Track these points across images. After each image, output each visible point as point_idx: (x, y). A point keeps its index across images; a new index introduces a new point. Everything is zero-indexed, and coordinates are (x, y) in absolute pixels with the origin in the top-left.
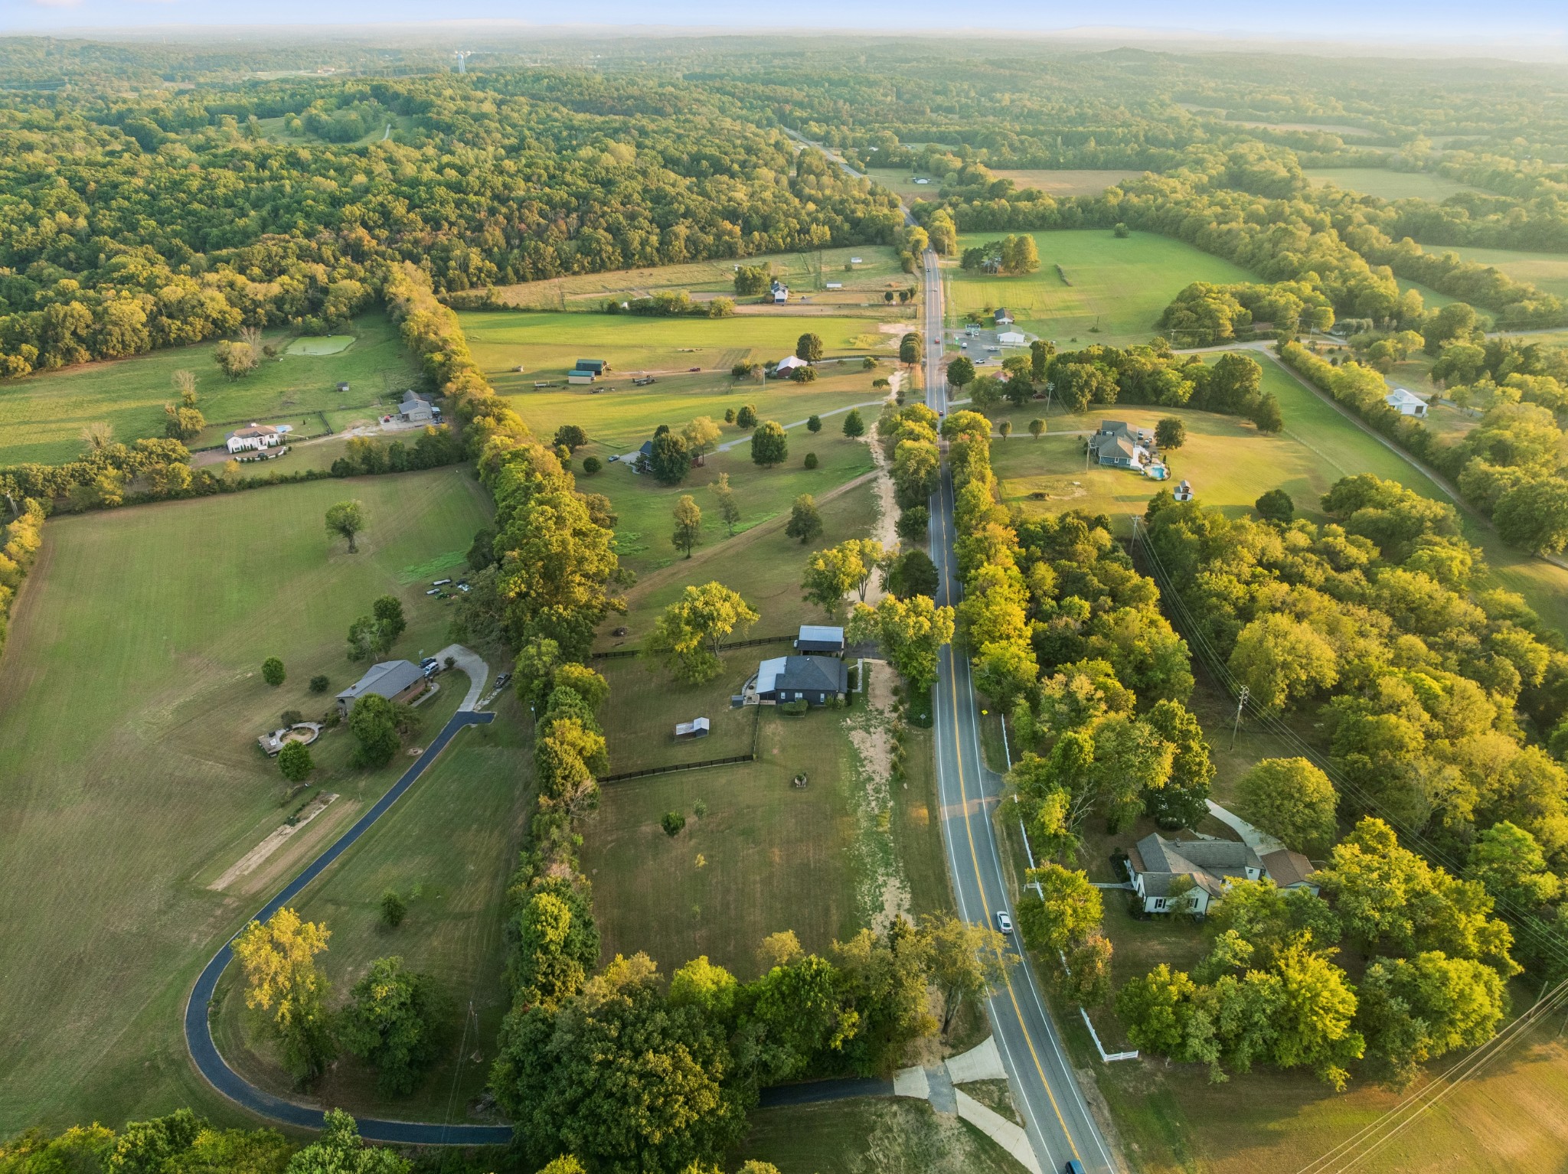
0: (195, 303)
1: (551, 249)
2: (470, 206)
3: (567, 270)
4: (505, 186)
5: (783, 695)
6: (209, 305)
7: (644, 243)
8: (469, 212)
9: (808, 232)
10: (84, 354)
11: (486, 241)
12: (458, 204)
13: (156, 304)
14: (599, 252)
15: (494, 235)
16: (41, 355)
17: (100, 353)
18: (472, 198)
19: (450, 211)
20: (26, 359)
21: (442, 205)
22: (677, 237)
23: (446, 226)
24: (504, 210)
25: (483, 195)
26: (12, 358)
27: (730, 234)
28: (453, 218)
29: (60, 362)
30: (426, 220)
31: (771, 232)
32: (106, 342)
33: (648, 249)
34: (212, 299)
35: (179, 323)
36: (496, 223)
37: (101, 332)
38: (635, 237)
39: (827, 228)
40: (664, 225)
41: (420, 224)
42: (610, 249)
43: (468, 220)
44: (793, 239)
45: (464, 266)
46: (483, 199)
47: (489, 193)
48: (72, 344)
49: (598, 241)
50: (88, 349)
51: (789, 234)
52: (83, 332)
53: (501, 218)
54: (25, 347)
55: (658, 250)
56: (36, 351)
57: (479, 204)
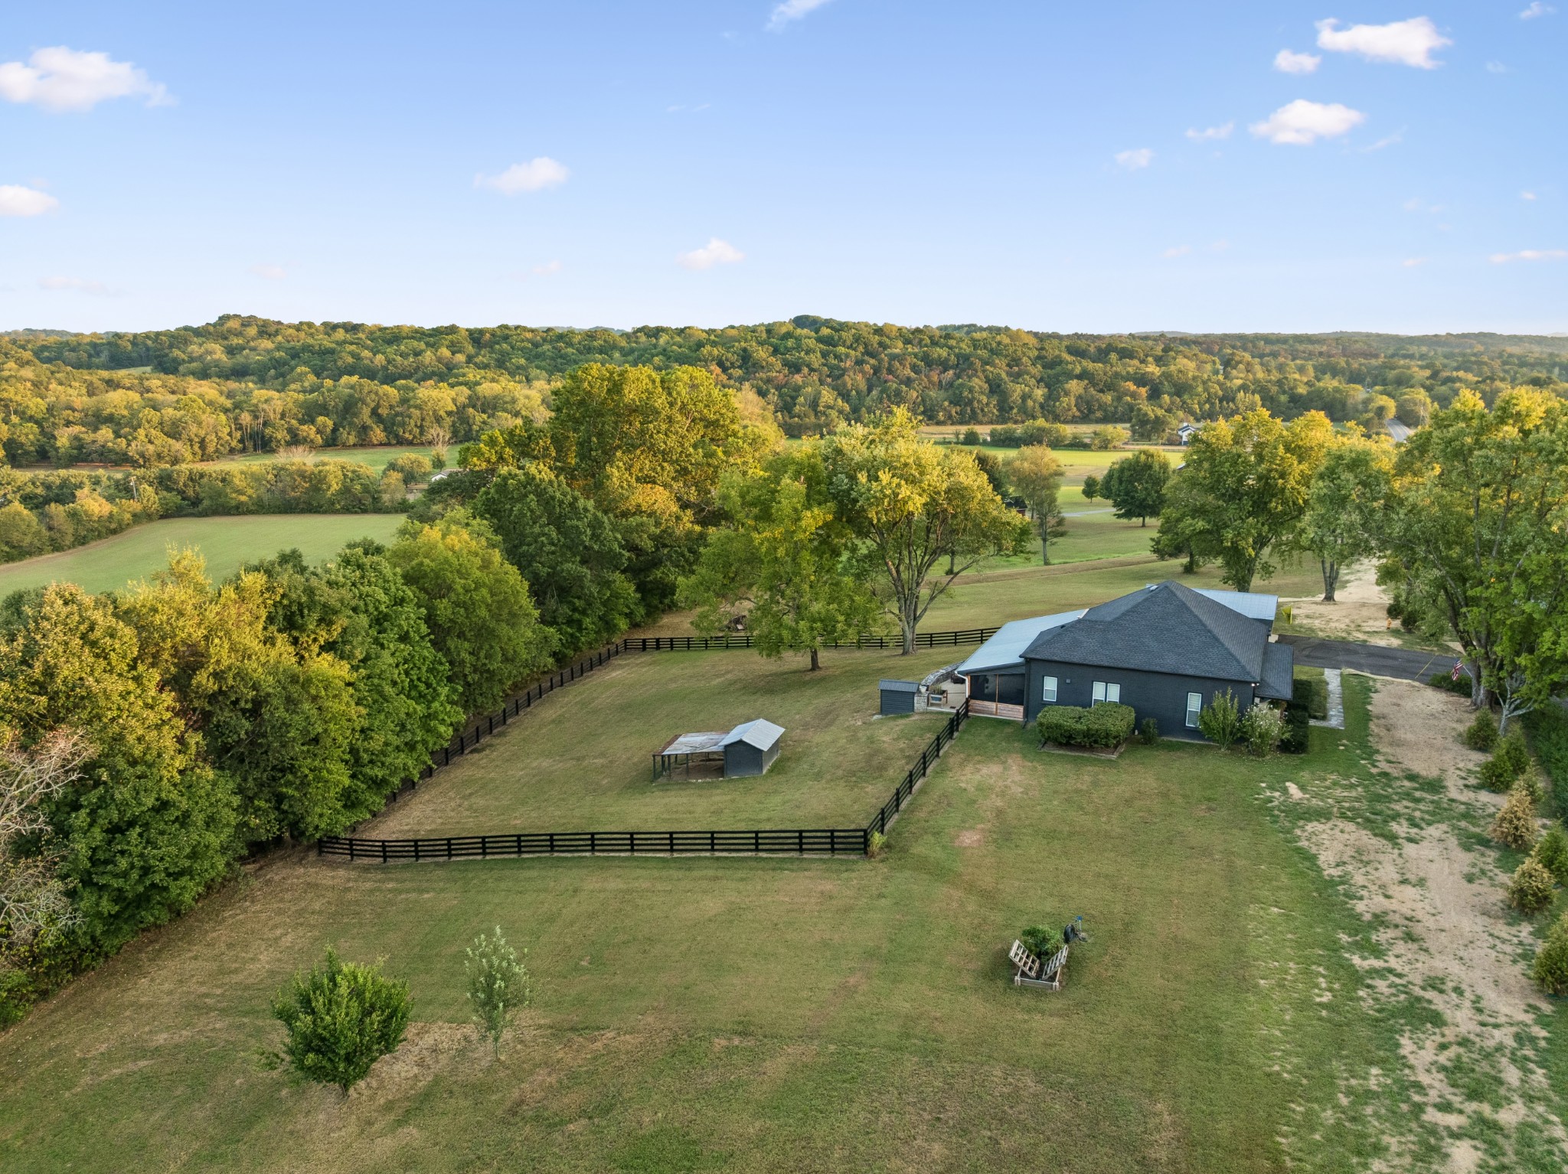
0: (508, 399)
1: (915, 394)
2: (836, 356)
3: (930, 418)
4: (880, 344)
5: (1051, 684)
6: (522, 401)
7: (1025, 397)
8: (833, 361)
9: (1233, 400)
10: (378, 434)
11: (845, 385)
12: (824, 355)
13: (470, 398)
14: (970, 402)
15: (856, 380)
16: (334, 430)
17: (397, 436)
18: (841, 350)
19: (816, 360)
20: (318, 432)
21: (807, 353)
22: (1067, 394)
23: (806, 370)
24: (872, 361)
25: (855, 349)
26: (305, 427)
27: (1133, 395)
28: (816, 365)
29: (352, 440)
30: (786, 364)
31: (1186, 397)
32: (403, 424)
33: (1030, 403)
34: (527, 397)
35: (485, 416)
36: (862, 371)
37: (401, 414)
38: (1017, 390)
39: (1257, 397)
40: (1053, 383)
41: (778, 365)
42: (985, 400)
43: (831, 368)
44: (1212, 404)
45: (814, 404)
46: (852, 353)
47: (861, 349)
48: (369, 422)
49: (971, 390)
50: (385, 430)
51: (1208, 401)
52: (384, 411)
53: (867, 368)
54: (321, 419)
55: (1042, 406)
56: (330, 423)
57: (847, 356)
